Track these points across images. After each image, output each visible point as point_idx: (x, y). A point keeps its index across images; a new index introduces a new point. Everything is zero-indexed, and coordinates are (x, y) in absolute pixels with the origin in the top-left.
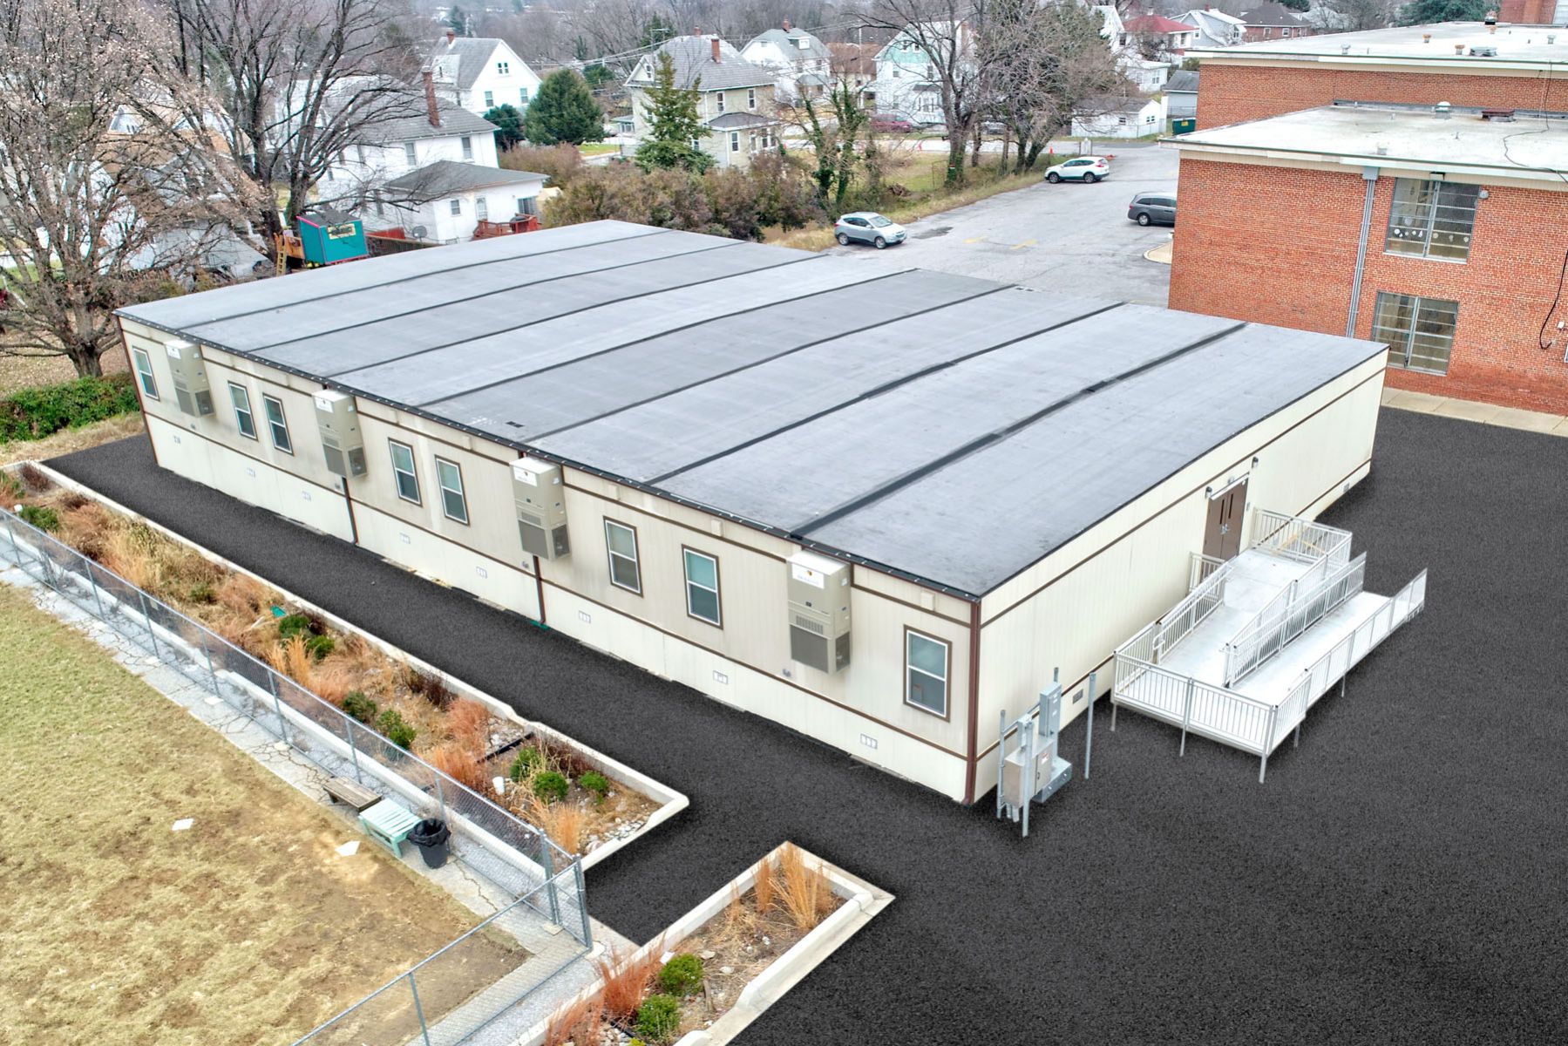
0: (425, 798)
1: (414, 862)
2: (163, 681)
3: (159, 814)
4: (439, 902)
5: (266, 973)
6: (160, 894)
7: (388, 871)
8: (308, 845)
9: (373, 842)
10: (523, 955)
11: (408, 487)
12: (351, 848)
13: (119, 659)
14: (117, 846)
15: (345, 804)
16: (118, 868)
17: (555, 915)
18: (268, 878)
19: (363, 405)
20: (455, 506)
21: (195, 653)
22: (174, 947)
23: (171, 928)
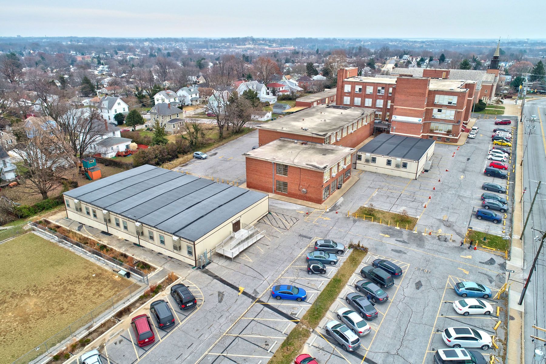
0: (126, 270)
1: (126, 278)
2: (84, 256)
3: (90, 274)
4: (130, 282)
5: (110, 291)
6: (94, 283)
7: (123, 279)
8: (111, 277)
9: (120, 276)
10: (141, 287)
11: (118, 225)
12: (117, 277)
13: (76, 253)
14: (86, 278)
15: (115, 271)
16: (87, 281)
17: (144, 282)
18: (107, 281)
19: (110, 212)
20: (126, 228)
21: (88, 252)
22: (98, 289)
23: (97, 287)
